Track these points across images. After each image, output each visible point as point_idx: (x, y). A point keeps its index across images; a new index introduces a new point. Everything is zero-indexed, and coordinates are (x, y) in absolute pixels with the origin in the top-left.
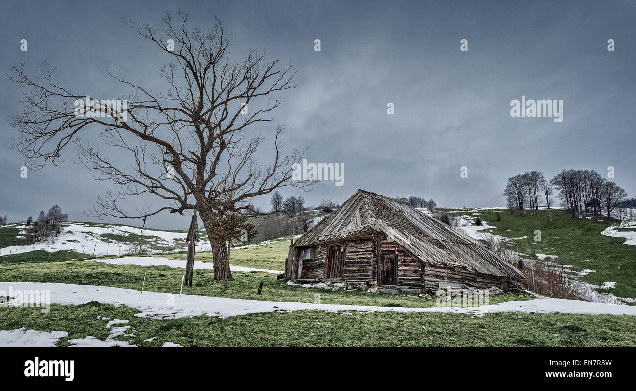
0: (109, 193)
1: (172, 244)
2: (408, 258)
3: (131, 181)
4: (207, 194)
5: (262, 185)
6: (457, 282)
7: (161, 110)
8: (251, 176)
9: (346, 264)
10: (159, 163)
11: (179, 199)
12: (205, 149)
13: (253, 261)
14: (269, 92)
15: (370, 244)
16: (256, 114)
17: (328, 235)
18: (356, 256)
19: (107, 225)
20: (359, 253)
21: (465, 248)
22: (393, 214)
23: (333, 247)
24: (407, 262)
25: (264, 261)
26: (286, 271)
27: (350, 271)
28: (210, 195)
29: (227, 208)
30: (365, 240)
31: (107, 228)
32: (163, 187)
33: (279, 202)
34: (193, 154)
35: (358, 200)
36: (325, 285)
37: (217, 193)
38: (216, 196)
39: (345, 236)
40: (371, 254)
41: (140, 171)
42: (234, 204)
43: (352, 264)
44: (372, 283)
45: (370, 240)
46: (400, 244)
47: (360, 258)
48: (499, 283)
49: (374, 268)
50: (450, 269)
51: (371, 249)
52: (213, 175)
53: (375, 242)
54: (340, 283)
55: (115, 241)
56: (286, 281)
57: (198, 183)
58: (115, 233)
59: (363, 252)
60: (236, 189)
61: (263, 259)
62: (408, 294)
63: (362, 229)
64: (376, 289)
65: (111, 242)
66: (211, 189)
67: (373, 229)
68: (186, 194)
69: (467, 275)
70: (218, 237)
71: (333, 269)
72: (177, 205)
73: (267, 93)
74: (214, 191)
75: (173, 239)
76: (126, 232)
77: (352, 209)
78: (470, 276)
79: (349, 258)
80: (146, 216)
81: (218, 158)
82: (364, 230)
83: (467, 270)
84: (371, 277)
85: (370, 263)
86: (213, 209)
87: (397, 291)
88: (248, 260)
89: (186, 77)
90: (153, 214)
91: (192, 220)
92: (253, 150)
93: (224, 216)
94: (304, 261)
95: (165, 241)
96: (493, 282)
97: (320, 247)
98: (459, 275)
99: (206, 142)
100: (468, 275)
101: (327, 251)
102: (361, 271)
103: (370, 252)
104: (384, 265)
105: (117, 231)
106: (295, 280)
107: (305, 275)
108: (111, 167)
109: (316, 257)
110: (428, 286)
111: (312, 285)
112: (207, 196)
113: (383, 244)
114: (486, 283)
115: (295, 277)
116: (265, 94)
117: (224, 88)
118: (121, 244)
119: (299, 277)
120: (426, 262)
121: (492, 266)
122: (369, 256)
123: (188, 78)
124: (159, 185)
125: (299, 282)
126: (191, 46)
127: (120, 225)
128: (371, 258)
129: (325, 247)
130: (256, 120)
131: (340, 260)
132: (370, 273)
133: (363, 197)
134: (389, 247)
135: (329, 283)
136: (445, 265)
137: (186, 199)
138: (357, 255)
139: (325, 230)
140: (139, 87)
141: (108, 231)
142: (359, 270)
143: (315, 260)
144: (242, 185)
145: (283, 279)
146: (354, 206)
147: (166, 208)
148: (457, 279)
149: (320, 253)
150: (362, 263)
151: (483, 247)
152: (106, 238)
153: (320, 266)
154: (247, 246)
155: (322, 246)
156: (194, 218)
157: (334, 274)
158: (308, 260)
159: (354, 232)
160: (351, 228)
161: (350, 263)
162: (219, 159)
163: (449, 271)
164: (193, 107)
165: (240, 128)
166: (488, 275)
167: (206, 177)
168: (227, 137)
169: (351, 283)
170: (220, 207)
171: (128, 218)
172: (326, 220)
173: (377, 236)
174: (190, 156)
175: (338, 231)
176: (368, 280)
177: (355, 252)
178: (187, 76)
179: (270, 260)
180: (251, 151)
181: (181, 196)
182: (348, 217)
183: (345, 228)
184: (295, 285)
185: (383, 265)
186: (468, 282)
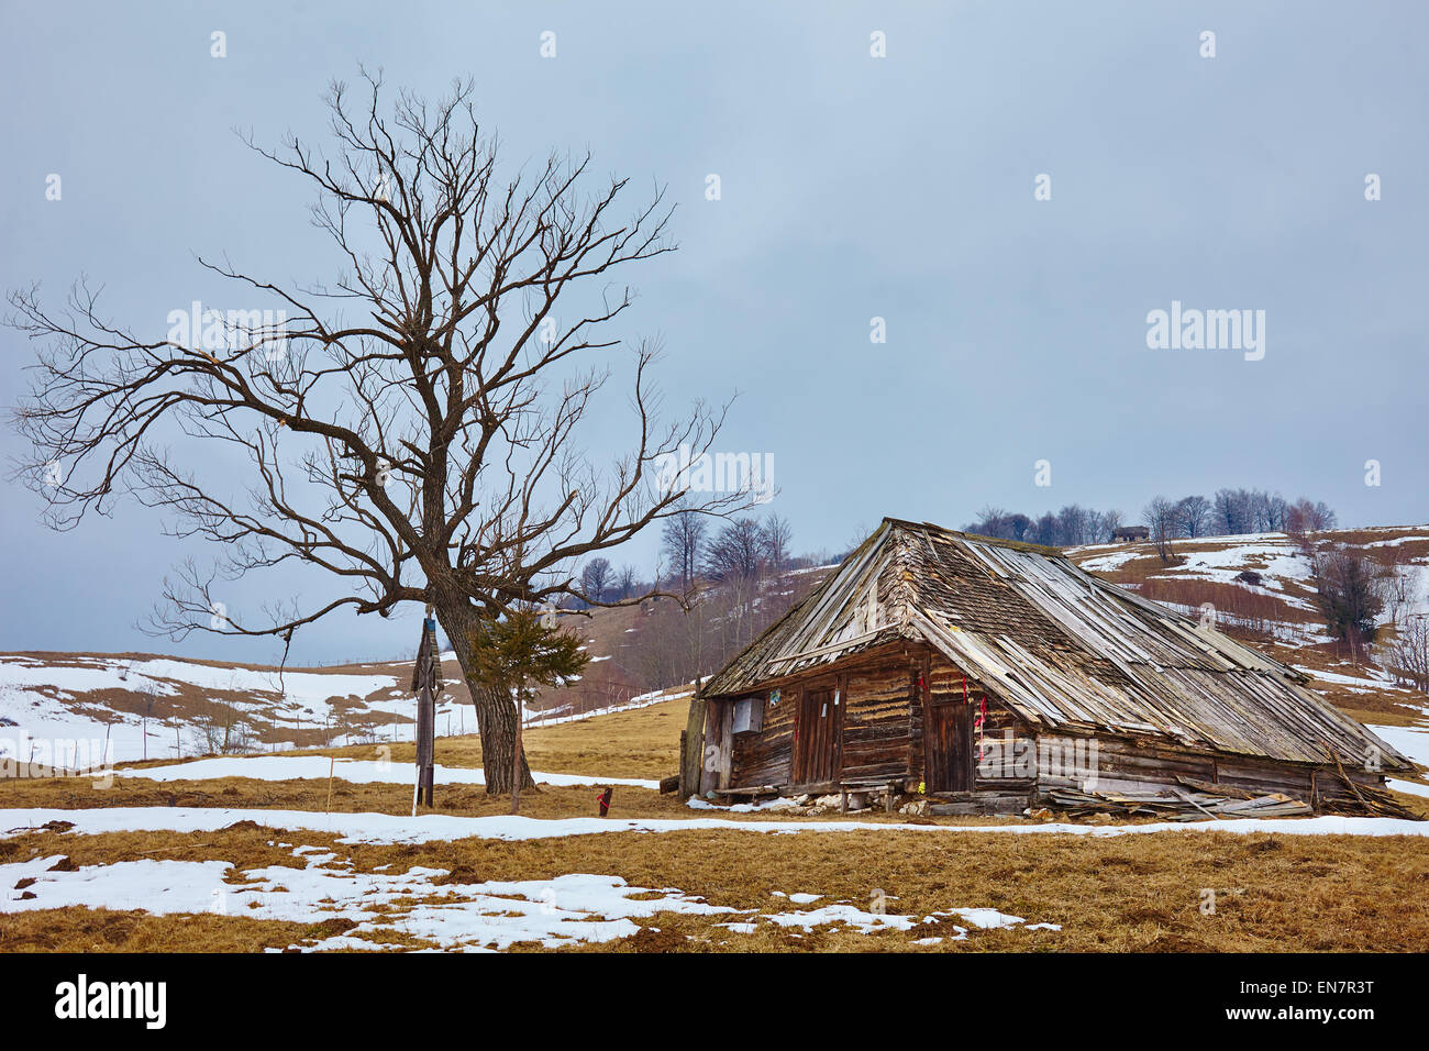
0: (190, 564)
1: (322, 717)
2: (998, 712)
3: (252, 529)
4: (454, 554)
5: (606, 521)
6: (1149, 778)
7: (329, 339)
8: (571, 498)
9: (847, 740)
10: (325, 479)
11: (380, 573)
12: (443, 432)
13: (599, 759)
14: (605, 266)
15: (905, 681)
16: (573, 330)
17: (794, 659)
18: (871, 717)
19: (104, 656)
20: (879, 707)
21: (1207, 681)
22: (983, 589)
23: (811, 693)
24: (995, 723)
25: (634, 757)
26: (684, 769)
27: (857, 760)
28: (461, 558)
29: (509, 592)
30: (891, 668)
31: (103, 668)
32: (335, 543)
33: (691, 539)
34: (412, 447)
35: (881, 551)
36: (793, 804)
37: (482, 553)
38: (479, 561)
39: (833, 658)
40: (906, 707)
41: (274, 501)
42: (527, 580)
43: (861, 737)
44: (911, 789)
45: (903, 667)
46: (972, 674)
47: (880, 720)
48: (1307, 783)
49: (916, 745)
50: (1123, 740)
51: (906, 695)
52: (468, 505)
53: (917, 672)
54: (832, 794)
55: (134, 717)
56: (687, 797)
57: (427, 525)
58: (132, 684)
59: (889, 702)
60: (531, 537)
61: (634, 752)
62: (998, 811)
63: (877, 638)
64: (922, 804)
65: (120, 720)
66: (463, 541)
67: (903, 638)
68: (399, 558)
69: (1184, 758)
70: (491, 674)
71: (813, 757)
72: (373, 591)
73: (601, 269)
74: (473, 547)
75: (329, 701)
76: (167, 680)
77: (861, 580)
78: (1196, 760)
79: (854, 724)
80: (291, 627)
81: (477, 460)
82: (880, 640)
83: (1179, 743)
84: (908, 772)
85: (905, 732)
86: (472, 600)
87: (972, 805)
88: (581, 755)
89: (381, 227)
90: (311, 619)
91: (421, 632)
92: (576, 416)
93: (502, 618)
94: (735, 736)
95: (299, 707)
96: (1280, 780)
97: (779, 695)
98: (1155, 758)
99: (444, 415)
100: (1188, 759)
101: (796, 706)
102: (885, 758)
103: (905, 703)
104: (943, 735)
105: (136, 679)
106: (710, 794)
107: (740, 779)
108: (202, 497)
109: (769, 725)
110: (1048, 788)
111: (758, 805)
112: (454, 564)
113: (938, 677)
114: (1253, 782)
115: (713, 784)
116: (596, 272)
117: (483, 244)
118: (153, 725)
119: (722, 785)
120: (1038, 720)
121: (1285, 733)
122: (903, 713)
123: (385, 228)
124: (323, 538)
125: (723, 799)
126: (393, 153)
127: (144, 658)
128: (907, 717)
129: (791, 695)
130: (574, 348)
131: (831, 731)
132: (907, 760)
133: (895, 543)
134: (950, 686)
135: (804, 798)
136: (1103, 728)
137: (397, 571)
138: (874, 712)
139: (788, 644)
140: (270, 286)
141: (107, 679)
142: (877, 755)
143: (766, 734)
144: (547, 525)
145: (676, 793)
146: (869, 568)
147: (347, 600)
148: (1146, 770)
149: (777, 711)
150: (887, 735)
151: (1281, 679)
152: (100, 707)
153: (779, 750)
154: (592, 713)
155: (784, 693)
156: (428, 627)
157: (818, 770)
158: (746, 735)
159: (857, 646)
160: (852, 635)
161: (857, 737)
162: (480, 461)
163: (1119, 746)
164: (403, 309)
165: (533, 371)
166: (1256, 757)
167: (449, 509)
168: (498, 398)
169: (854, 791)
170: (491, 592)
171: (245, 632)
172: (793, 616)
173: (921, 657)
174: (405, 454)
175: (820, 646)
176: (901, 780)
177: (868, 703)
178: (383, 223)
179: (657, 753)
180: (569, 417)
181: (383, 564)
182: (848, 603)
183: (838, 634)
184: (711, 806)
185: (940, 736)
186: (1188, 780)
